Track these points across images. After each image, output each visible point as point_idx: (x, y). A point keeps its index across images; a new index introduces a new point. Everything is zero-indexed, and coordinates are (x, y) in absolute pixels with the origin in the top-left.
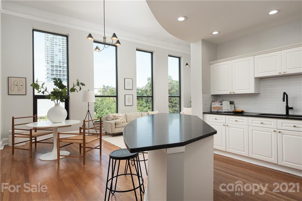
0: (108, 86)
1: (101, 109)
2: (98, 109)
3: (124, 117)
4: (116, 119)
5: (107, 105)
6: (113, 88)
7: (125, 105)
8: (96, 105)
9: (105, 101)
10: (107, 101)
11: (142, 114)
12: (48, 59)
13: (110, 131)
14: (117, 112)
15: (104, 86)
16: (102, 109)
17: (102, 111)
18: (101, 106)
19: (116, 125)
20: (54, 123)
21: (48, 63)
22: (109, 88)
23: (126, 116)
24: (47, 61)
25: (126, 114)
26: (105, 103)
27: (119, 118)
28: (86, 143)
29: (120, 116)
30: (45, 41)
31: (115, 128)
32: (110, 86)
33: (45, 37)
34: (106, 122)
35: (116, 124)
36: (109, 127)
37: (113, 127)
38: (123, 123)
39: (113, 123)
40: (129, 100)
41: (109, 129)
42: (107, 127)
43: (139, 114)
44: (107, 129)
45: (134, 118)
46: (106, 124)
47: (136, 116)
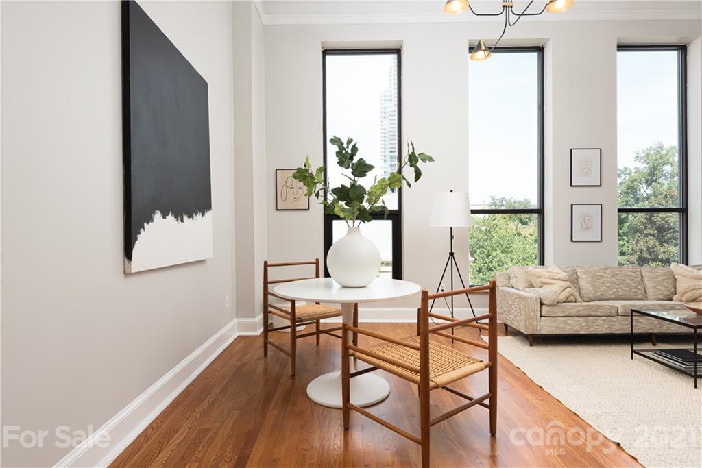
0: (504, 198)
2: (478, 251)
3: (572, 282)
4: (541, 287)
6: (515, 202)
7: (572, 241)
8: (476, 240)
9: (497, 232)
10: (501, 231)
12: (386, 154)
13: (522, 324)
15: (493, 198)
16: (489, 251)
17: (488, 256)
18: (486, 244)
19: (544, 308)
20: (344, 287)
21: (385, 161)
22: (504, 203)
23: (578, 276)
24: (383, 157)
25: (575, 269)
26: (495, 237)
27: (553, 284)
28: (431, 384)
29: (555, 276)
30: (381, 119)
31: (541, 316)
32: (508, 198)
33: (381, 112)
34: (509, 293)
35: (542, 304)
36: (518, 311)
37: (534, 311)
38: (569, 300)
39: (531, 298)
40: (586, 221)
41: (518, 318)
42: (510, 311)
43: (629, 274)
44: (511, 318)
45: (608, 285)
46: (507, 300)
47: (618, 280)
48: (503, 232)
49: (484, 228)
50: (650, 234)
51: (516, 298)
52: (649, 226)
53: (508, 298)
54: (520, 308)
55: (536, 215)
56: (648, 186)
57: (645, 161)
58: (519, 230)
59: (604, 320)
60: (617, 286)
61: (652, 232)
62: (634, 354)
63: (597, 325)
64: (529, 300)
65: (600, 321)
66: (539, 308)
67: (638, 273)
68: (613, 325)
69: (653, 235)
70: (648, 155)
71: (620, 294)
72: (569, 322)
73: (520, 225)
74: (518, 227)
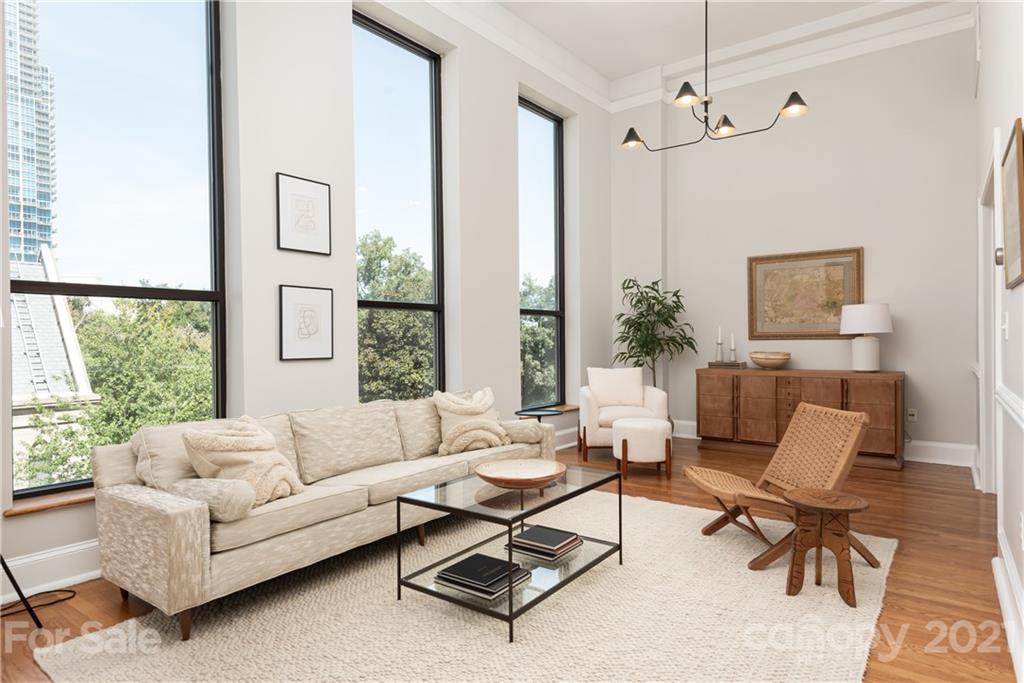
1: (127, 381)
2: (112, 379)
3: (282, 447)
4: (214, 475)
5: (160, 361)
7: (281, 359)
8: (105, 359)
9: (149, 343)
10: (158, 341)
11: (395, 410)
13: (162, 588)
14: (221, 412)
16: (132, 379)
17: (130, 387)
18: (127, 365)
19: (221, 530)
23: (294, 433)
25: (290, 418)
26: (147, 353)
27: (245, 463)
29: (256, 442)
31: (212, 553)
34: (127, 504)
35: (214, 522)
36: (151, 553)
37: (193, 546)
38: (279, 493)
39: (186, 516)
40: (307, 320)
41: (150, 572)
42: (132, 553)
43: (379, 416)
44: (132, 571)
45: (348, 442)
46: (123, 524)
47: (362, 430)
48: (159, 343)
49: (123, 336)
50: (369, 345)
51: (144, 520)
52: (368, 335)
53: (125, 519)
54: (155, 546)
55: (208, 305)
56: (366, 284)
57: (362, 252)
58: (193, 340)
59: (346, 524)
60: (362, 442)
61: (371, 343)
62: (402, 587)
63: (334, 539)
64: (180, 521)
65: (338, 529)
66: (208, 536)
67: (392, 413)
68: (363, 529)
69: (373, 346)
70: (364, 245)
71: (367, 457)
72: (280, 548)
73: (195, 331)
74: (192, 336)
